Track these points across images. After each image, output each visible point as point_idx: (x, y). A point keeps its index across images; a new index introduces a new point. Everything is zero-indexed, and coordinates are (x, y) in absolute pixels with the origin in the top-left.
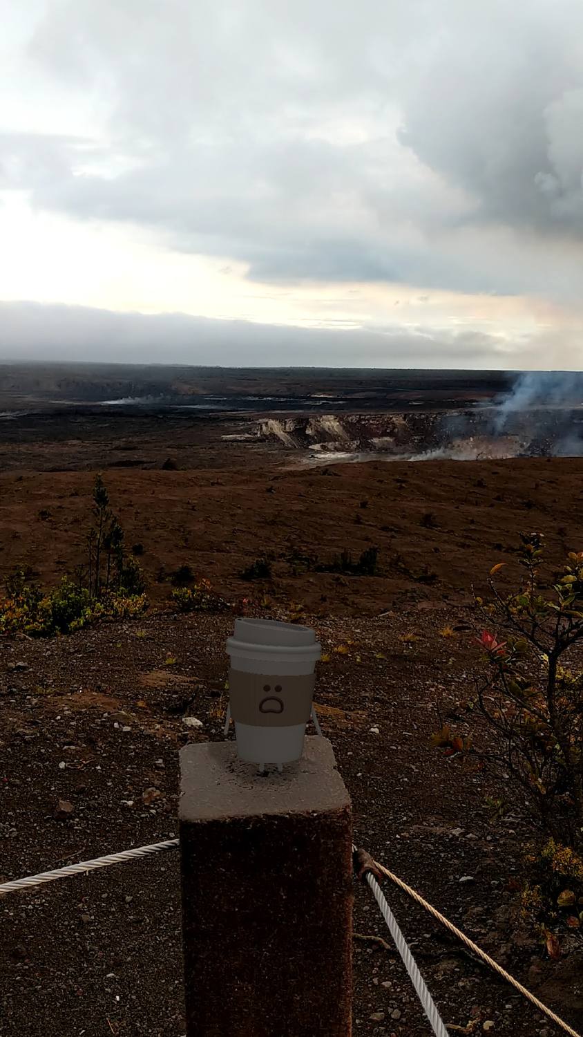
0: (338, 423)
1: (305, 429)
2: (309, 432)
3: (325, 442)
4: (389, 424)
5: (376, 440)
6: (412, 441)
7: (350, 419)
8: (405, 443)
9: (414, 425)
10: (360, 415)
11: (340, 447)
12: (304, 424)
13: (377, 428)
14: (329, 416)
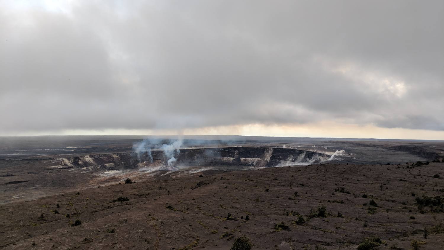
0: (91, 158)
1: (78, 161)
2: (80, 162)
3: (87, 167)
4: (111, 158)
5: (107, 165)
6: (122, 164)
7: (95, 156)
8: (119, 165)
9: (121, 158)
10: (99, 155)
11: (93, 168)
12: (78, 160)
13: (107, 160)
14: (87, 156)
